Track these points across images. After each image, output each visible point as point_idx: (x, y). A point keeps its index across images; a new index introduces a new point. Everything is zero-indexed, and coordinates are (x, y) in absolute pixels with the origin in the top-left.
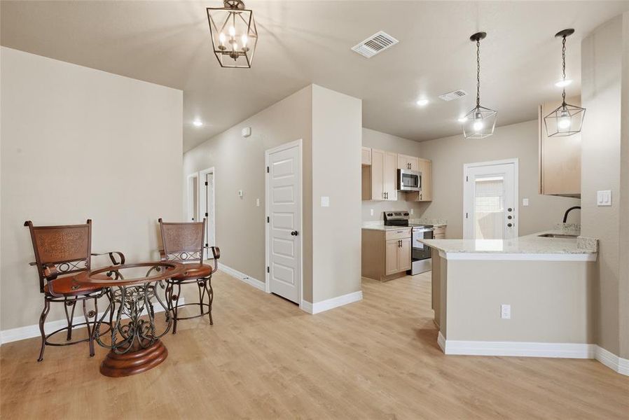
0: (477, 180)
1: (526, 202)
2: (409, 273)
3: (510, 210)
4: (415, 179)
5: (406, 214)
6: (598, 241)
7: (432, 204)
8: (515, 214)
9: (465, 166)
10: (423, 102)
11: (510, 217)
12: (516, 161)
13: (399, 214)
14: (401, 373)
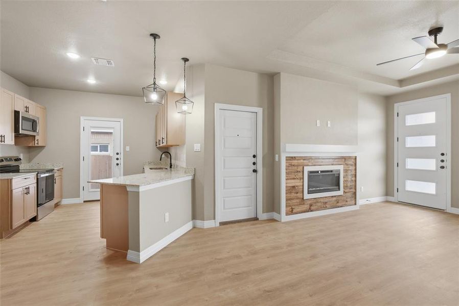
0: (92, 130)
1: (128, 149)
2: (34, 219)
3: (117, 154)
4: (34, 123)
5: (18, 160)
6: (195, 169)
7: (46, 148)
8: (121, 156)
9: (82, 118)
10: (73, 55)
11: (117, 159)
12: (122, 120)
13: (10, 159)
14: (131, 295)
